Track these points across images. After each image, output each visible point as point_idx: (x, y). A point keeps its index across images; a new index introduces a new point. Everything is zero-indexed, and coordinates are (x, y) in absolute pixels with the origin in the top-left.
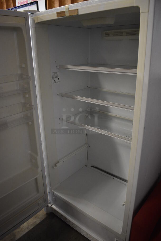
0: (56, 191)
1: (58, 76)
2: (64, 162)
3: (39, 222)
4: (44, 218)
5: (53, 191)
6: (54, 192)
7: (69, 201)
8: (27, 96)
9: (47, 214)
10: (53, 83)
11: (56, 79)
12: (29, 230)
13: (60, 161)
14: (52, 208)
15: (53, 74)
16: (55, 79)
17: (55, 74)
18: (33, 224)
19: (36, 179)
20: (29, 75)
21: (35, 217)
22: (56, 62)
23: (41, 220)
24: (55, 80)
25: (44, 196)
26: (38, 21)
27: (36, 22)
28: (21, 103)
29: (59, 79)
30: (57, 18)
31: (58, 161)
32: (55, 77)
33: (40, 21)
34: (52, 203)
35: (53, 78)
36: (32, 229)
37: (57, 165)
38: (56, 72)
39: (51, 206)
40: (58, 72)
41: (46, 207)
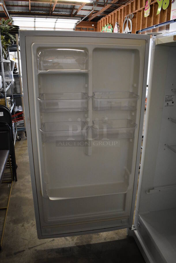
0: (142, 217)
1: (172, 100)
2: (160, 191)
3: (117, 239)
4: (124, 238)
5: (139, 215)
6: (140, 217)
7: (150, 233)
8: (133, 114)
9: (128, 236)
10: (166, 106)
11: (170, 103)
12: (105, 241)
13: (155, 189)
14: (134, 233)
15: (167, 97)
16: (168, 102)
17: (170, 97)
18: (111, 238)
19: (125, 195)
20: (138, 95)
21: (116, 233)
22: (173, 84)
23: (120, 239)
24: (168, 104)
25: (129, 216)
26: (158, 43)
27: (156, 44)
28: (127, 119)
29: (173, 102)
30: (173, 41)
31: (153, 188)
32: (169, 101)
33: (159, 43)
34: (136, 228)
35: (166, 101)
36: (108, 242)
37: (150, 191)
38: (172, 95)
39: (134, 230)
40: (174, 95)
41: (128, 229)
